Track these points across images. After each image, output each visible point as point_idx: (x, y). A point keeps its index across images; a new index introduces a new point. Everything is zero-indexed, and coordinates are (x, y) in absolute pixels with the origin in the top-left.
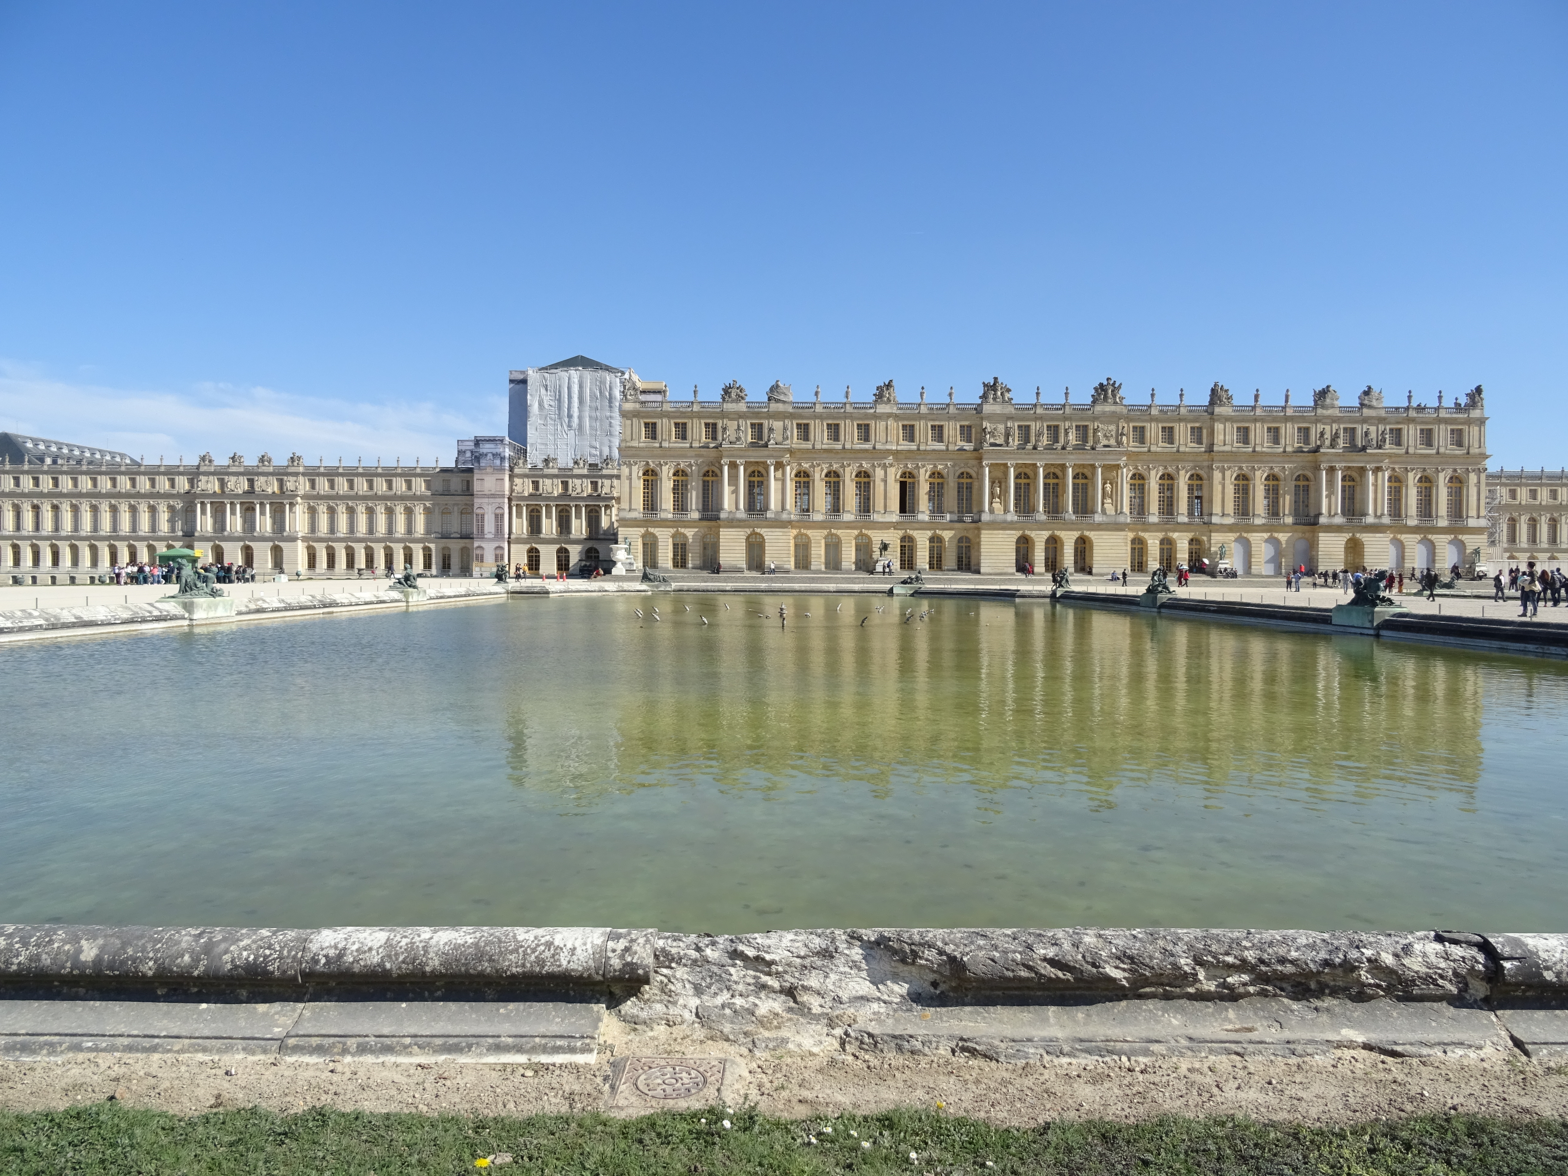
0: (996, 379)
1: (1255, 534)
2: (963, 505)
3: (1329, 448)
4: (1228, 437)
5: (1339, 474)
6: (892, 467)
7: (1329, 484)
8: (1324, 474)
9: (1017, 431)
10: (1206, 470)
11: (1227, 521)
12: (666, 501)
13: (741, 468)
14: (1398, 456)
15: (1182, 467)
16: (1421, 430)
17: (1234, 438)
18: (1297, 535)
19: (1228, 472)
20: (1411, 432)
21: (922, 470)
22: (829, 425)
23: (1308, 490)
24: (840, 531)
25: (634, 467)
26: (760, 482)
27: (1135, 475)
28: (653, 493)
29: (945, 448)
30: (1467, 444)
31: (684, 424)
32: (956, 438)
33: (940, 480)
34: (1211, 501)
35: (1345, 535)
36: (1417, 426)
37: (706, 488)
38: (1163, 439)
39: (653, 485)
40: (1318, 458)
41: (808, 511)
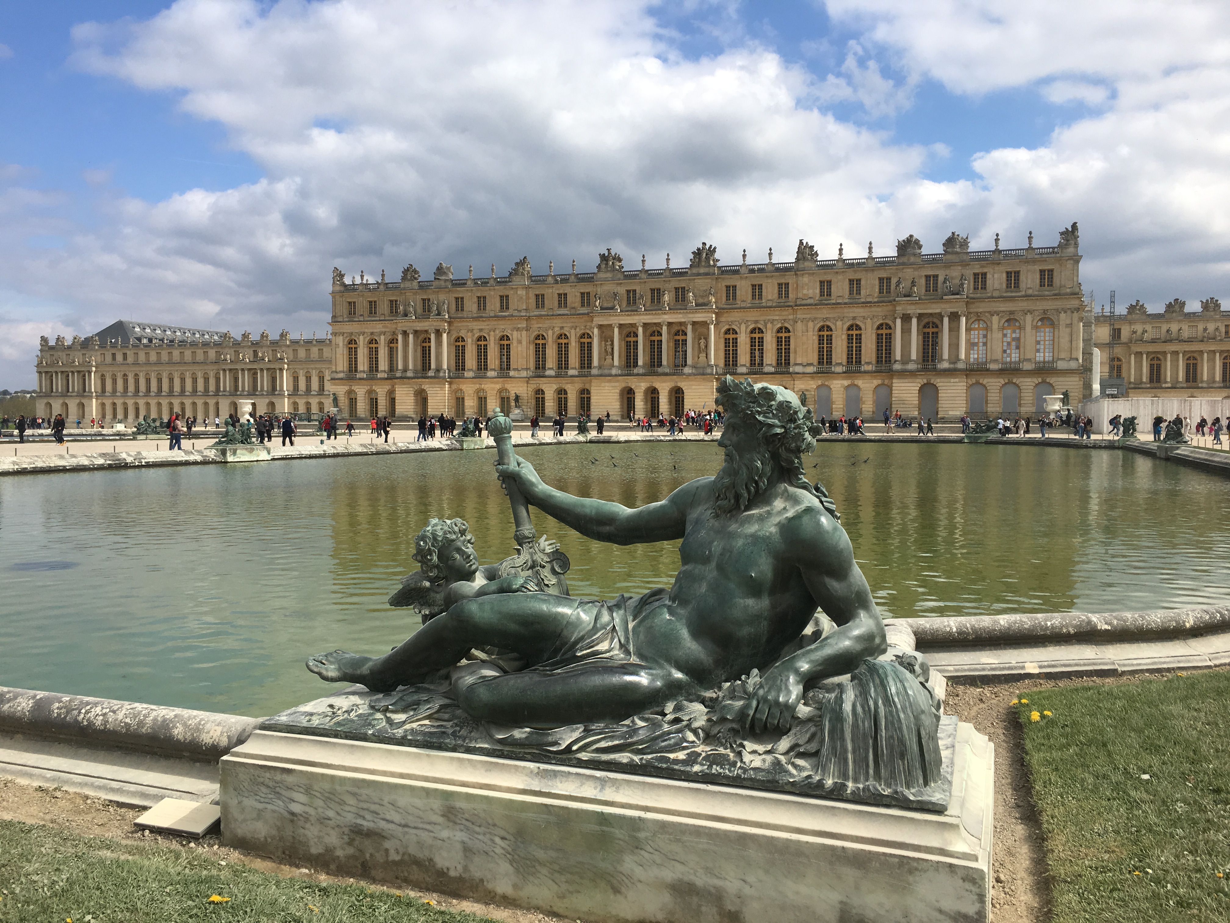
0: (609, 250)
1: (835, 382)
2: (586, 361)
3: (905, 296)
4: (811, 291)
5: (914, 321)
6: (527, 330)
7: (906, 331)
8: (899, 322)
9: (625, 295)
10: (792, 323)
11: (811, 369)
12: (363, 364)
13: (411, 336)
14: (981, 300)
15: (769, 320)
16: (1007, 273)
17: (818, 291)
18: (876, 382)
19: (811, 324)
20: (996, 276)
21: (550, 332)
22: (478, 297)
23: (890, 338)
24: (486, 386)
25: (341, 337)
26: (430, 347)
27: (729, 330)
28: (356, 358)
29: (568, 313)
30: (1058, 285)
31: (375, 302)
32: (578, 304)
33: (566, 341)
34: (795, 352)
35: (920, 381)
36: (1004, 268)
37: (392, 353)
38: (754, 296)
39: (356, 352)
40: (895, 306)
41: (463, 369)
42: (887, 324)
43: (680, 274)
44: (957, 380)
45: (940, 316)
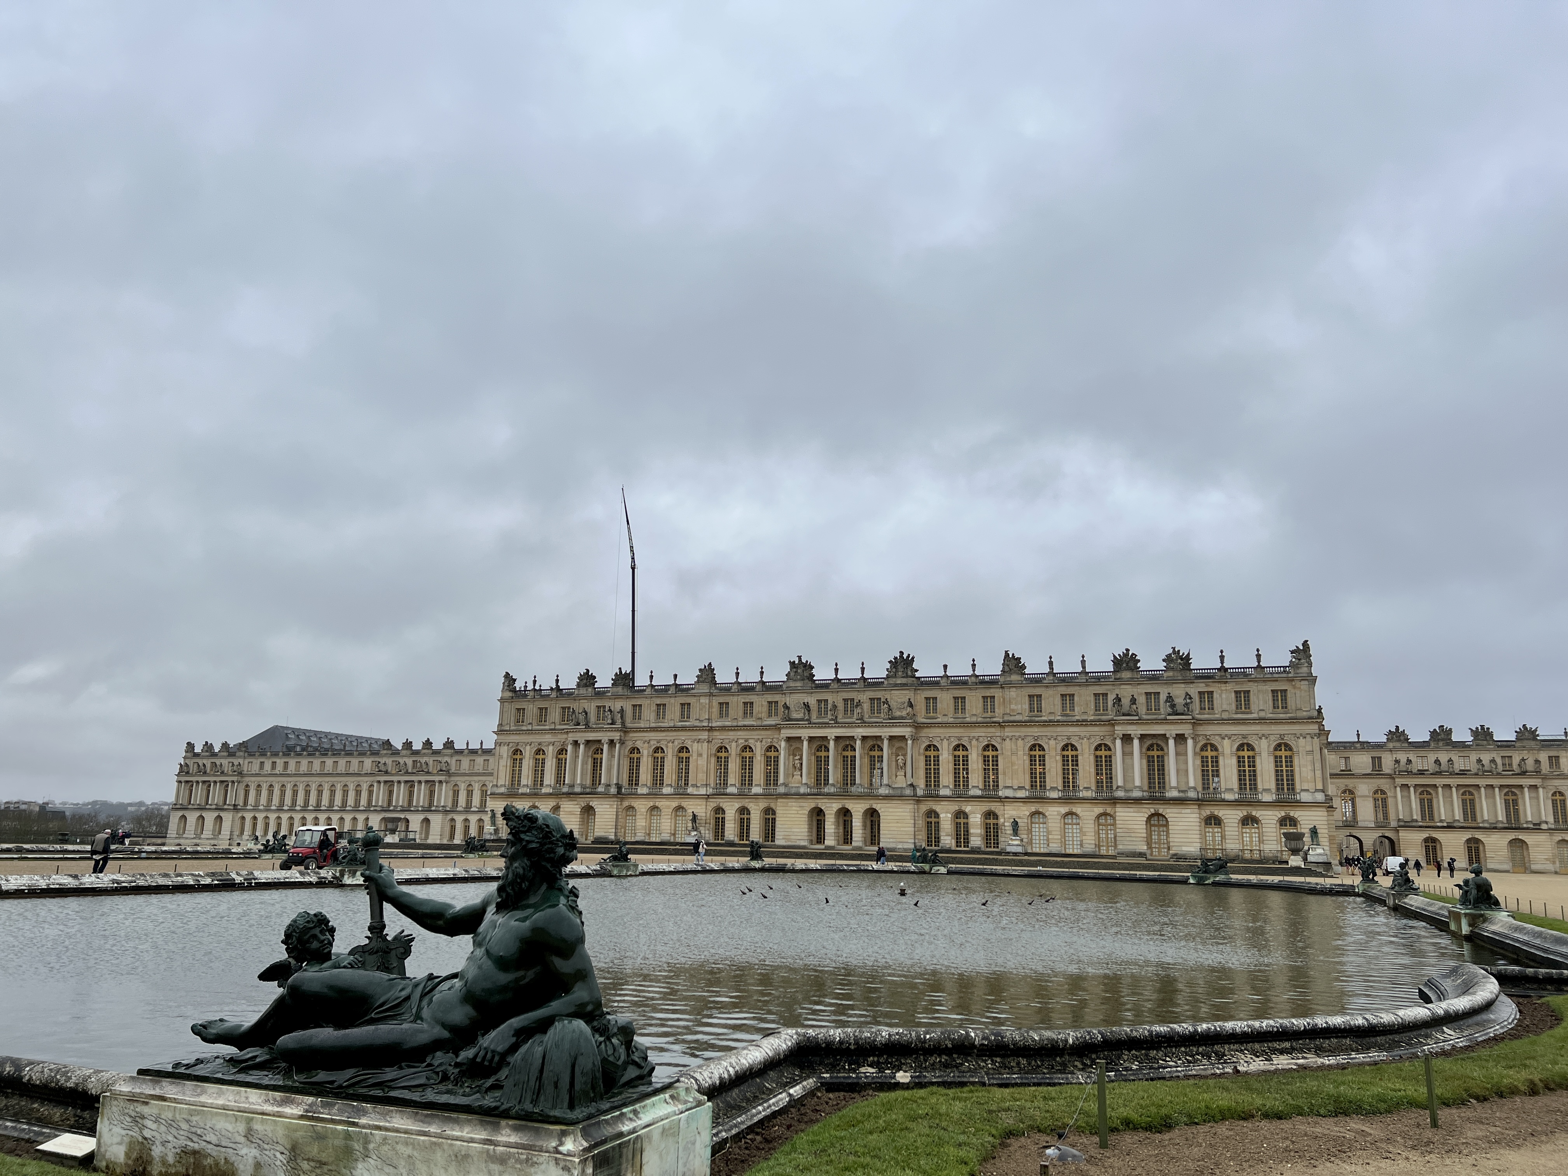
0: (800, 657)
1: (1050, 809)
2: (771, 777)
3: (1124, 715)
4: (1020, 706)
5: (1136, 742)
6: (708, 742)
7: (1127, 754)
8: (1118, 742)
9: (816, 706)
10: (999, 739)
11: (1021, 794)
12: (527, 778)
13: (582, 747)
14: (1209, 722)
15: (974, 737)
16: (1236, 692)
17: (1026, 706)
18: (1098, 810)
19: (1020, 742)
20: (1224, 696)
21: (734, 744)
22: (658, 705)
23: (1111, 761)
24: (661, 803)
25: (506, 747)
26: (601, 759)
27: (929, 746)
28: (520, 771)
29: (754, 723)
30: (1294, 708)
31: (546, 709)
32: (764, 715)
33: (750, 754)
34: (1004, 774)
35: (1146, 810)
36: (1231, 687)
37: (560, 765)
38: (956, 709)
39: (521, 763)
40: (1113, 725)
41: (637, 784)
42: (1106, 745)
43: (876, 684)
44: (1188, 811)
45: (1164, 737)
